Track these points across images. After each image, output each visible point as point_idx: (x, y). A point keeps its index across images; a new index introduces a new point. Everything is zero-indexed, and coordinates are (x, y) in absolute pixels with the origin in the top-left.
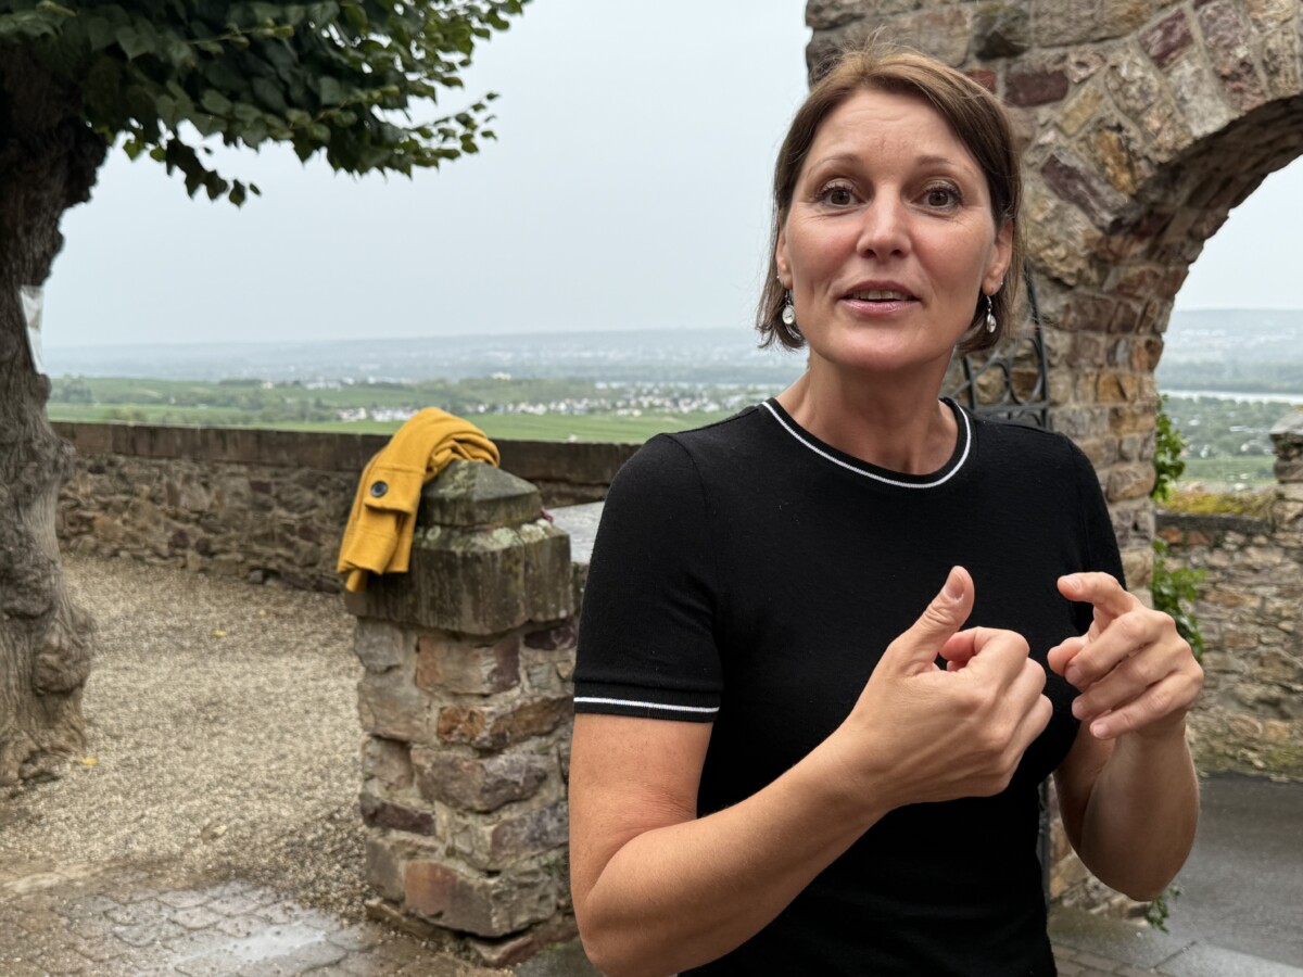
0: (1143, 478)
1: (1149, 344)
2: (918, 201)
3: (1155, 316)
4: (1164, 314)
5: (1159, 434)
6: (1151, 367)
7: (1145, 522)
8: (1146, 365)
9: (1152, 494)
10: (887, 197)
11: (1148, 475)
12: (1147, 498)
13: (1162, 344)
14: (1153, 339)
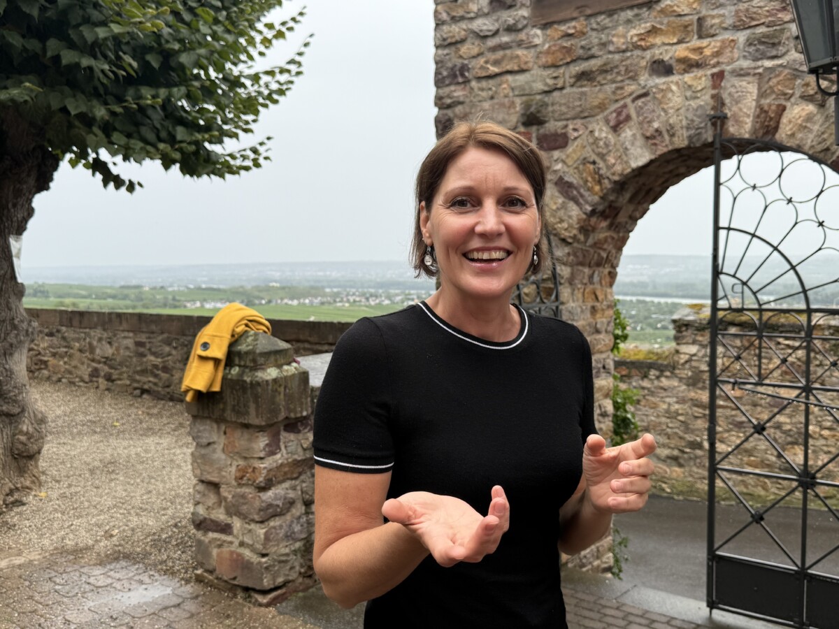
0: (607, 342)
1: (610, 273)
2: (504, 205)
3: (613, 259)
4: (617, 258)
5: (616, 319)
6: (611, 285)
7: (609, 364)
8: (608, 284)
9: (612, 350)
10: (489, 205)
11: (610, 340)
12: (610, 353)
14: (612, 270)
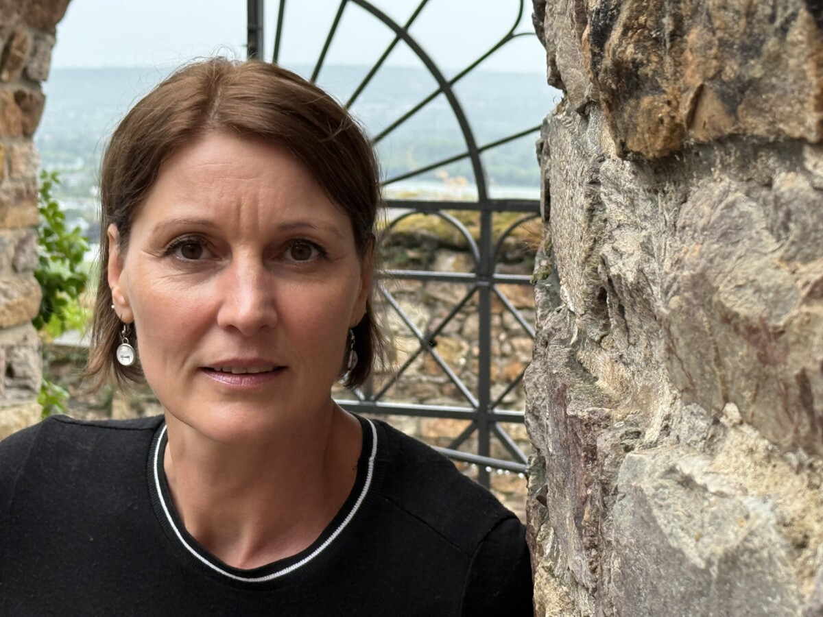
1: (19, 97)
3: (26, 56)
4: (42, 52)
5: (48, 233)
6: (27, 133)
7: (25, 363)
8: (17, 129)
9: (38, 324)
11: (27, 294)
12: (31, 328)
13: (43, 97)
14: (27, 90)
